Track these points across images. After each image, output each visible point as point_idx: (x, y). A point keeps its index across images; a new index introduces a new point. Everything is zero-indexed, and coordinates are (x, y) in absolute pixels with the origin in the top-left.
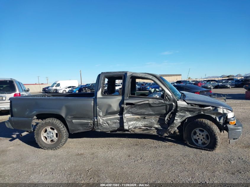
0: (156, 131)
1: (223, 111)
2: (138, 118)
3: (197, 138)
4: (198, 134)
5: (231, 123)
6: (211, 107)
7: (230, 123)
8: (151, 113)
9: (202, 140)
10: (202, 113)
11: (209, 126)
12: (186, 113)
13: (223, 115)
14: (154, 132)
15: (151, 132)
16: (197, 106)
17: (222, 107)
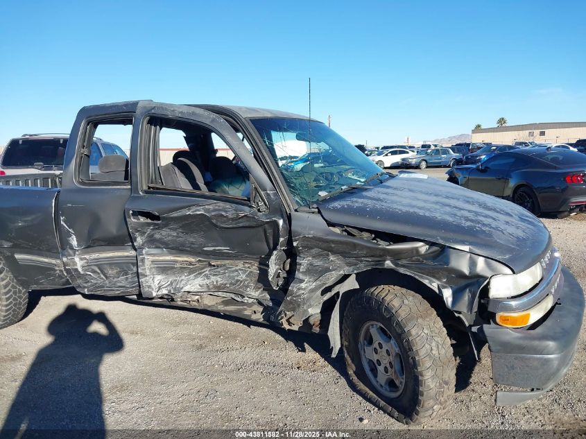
0: (261, 309)
1: (473, 264)
2: (191, 264)
3: (375, 358)
4: (376, 345)
5: (506, 320)
6: (421, 244)
7: (498, 320)
8: (224, 249)
9: (386, 370)
10: (388, 264)
11: (398, 323)
12: (332, 258)
13: (469, 281)
14: (255, 312)
15: (245, 309)
16: (366, 235)
17: (466, 248)
